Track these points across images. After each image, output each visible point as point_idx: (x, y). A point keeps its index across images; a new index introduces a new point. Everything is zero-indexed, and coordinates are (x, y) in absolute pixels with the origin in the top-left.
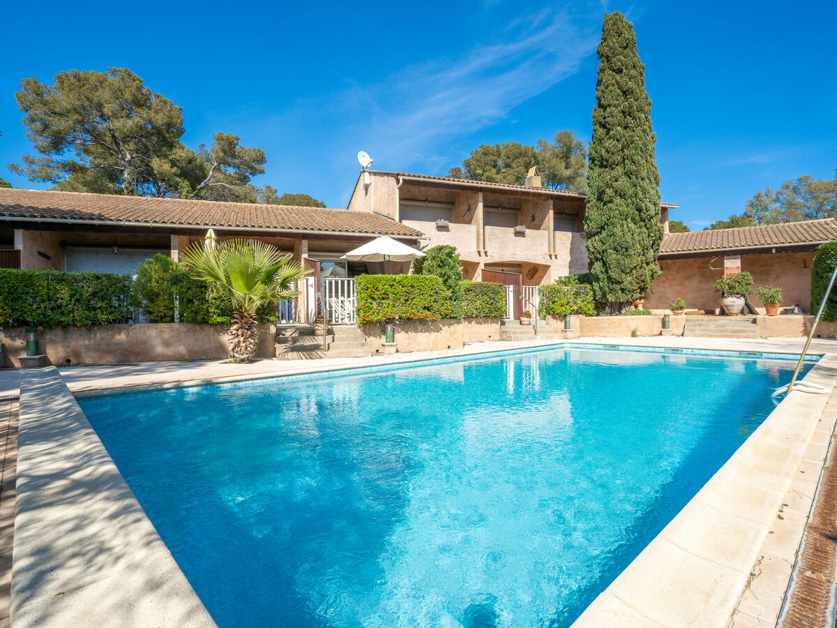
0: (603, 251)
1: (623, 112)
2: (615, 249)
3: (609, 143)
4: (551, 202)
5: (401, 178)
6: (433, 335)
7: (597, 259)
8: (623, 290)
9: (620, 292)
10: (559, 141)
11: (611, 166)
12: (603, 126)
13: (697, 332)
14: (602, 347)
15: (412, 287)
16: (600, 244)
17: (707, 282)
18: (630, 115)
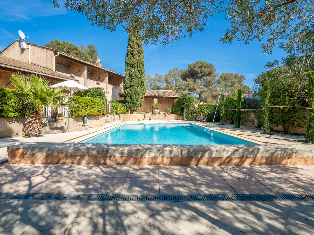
0: (131, 94)
1: (138, 51)
2: (135, 93)
3: (134, 60)
4: (107, 74)
5: (58, 53)
6: (97, 121)
7: (128, 96)
8: (136, 106)
9: (135, 107)
10: (89, 48)
11: (134, 67)
12: (132, 54)
13: (154, 119)
15: (95, 102)
16: (130, 91)
17: (147, 105)
18: (140, 53)
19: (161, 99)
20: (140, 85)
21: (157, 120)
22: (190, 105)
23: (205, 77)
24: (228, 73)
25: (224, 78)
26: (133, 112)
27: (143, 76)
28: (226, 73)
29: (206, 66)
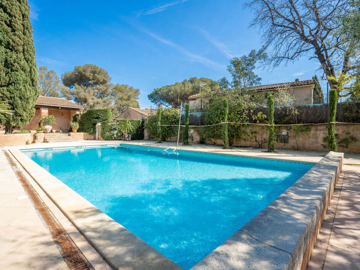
2: (20, 98)
11: (15, 51)
13: (52, 140)
14: (42, 149)
18: (27, 28)
19: (53, 109)
20: (29, 84)
21: (59, 142)
22: (108, 120)
23: (98, 86)
24: (123, 85)
25: (118, 89)
26: (12, 131)
27: (34, 70)
28: (121, 84)
29: (99, 72)
